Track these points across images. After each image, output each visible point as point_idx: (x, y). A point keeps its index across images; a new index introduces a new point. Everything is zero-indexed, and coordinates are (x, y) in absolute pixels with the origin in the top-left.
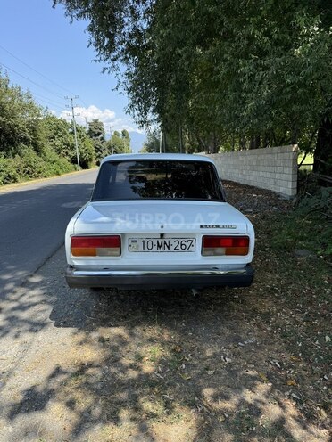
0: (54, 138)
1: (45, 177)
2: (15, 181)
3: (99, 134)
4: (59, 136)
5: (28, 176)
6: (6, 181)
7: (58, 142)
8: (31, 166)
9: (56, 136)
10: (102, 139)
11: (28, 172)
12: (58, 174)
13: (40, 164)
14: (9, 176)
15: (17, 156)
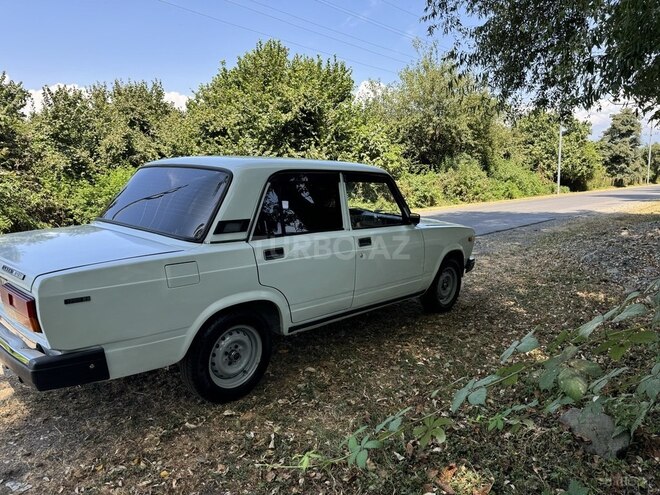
0: (532, 143)
1: (484, 200)
2: (433, 203)
3: (630, 132)
4: (542, 140)
5: (458, 198)
6: (420, 203)
7: (537, 150)
8: (465, 184)
9: (536, 140)
10: (634, 140)
11: (461, 193)
12: (511, 197)
13: (479, 182)
14: (425, 196)
15: (451, 170)
